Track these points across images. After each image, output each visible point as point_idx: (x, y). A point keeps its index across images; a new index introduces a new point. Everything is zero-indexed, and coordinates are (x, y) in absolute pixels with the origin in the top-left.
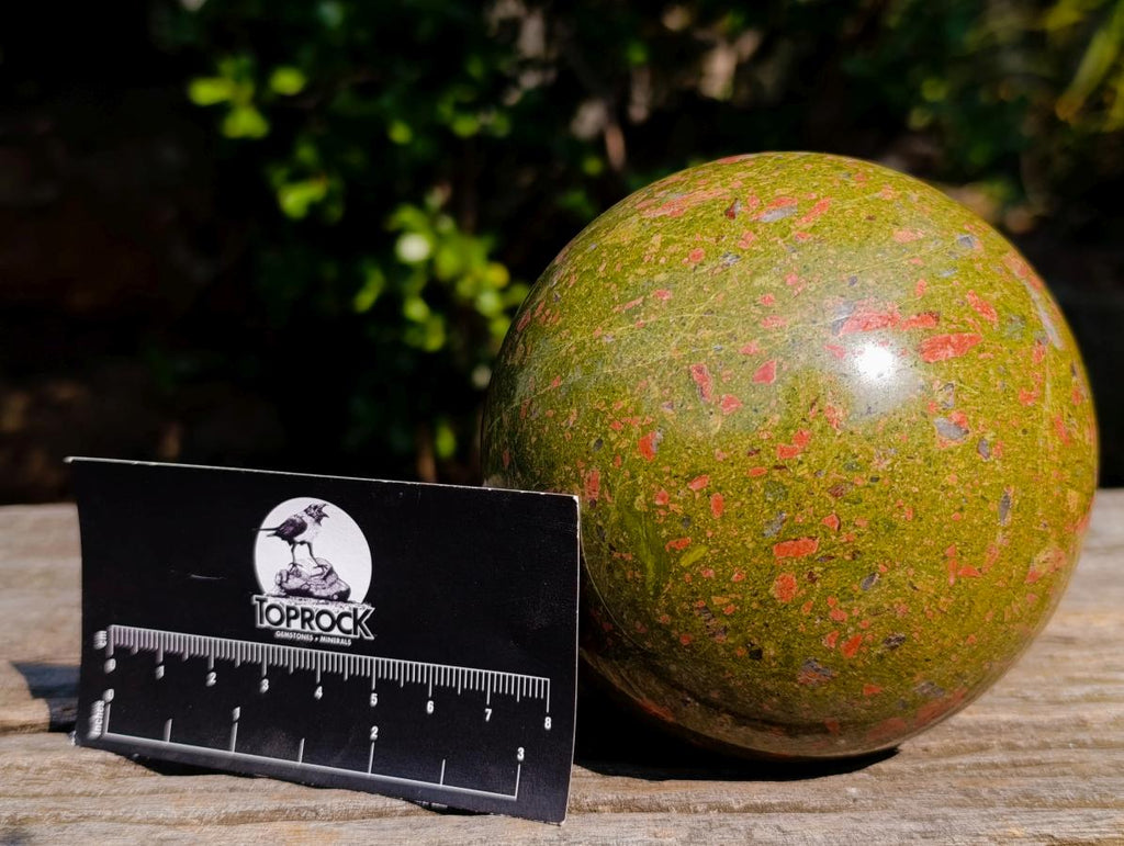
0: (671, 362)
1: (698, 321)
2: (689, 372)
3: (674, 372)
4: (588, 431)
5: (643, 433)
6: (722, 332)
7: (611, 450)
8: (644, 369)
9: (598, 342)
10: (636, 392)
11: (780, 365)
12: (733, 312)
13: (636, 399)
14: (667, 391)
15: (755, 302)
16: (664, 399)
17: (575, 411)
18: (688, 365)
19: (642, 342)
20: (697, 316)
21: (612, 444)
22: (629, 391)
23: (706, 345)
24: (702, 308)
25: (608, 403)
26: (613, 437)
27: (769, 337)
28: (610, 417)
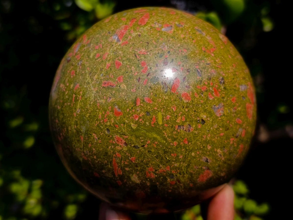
0: (97, 92)
1: (90, 78)
2: (103, 87)
3: (100, 92)
4: (102, 132)
5: (113, 112)
6: (98, 72)
7: (112, 126)
8: (94, 102)
9: (78, 115)
10: (99, 108)
11: (118, 59)
12: (95, 66)
13: (101, 109)
14: (105, 97)
15: (96, 59)
16: (106, 99)
17: (94, 134)
18: (101, 86)
19: (86, 99)
20: (89, 78)
21: (110, 125)
22: (98, 111)
23: (99, 78)
24: (88, 75)
25: (97, 120)
26: (108, 124)
27: (108, 59)
28: (102, 121)
